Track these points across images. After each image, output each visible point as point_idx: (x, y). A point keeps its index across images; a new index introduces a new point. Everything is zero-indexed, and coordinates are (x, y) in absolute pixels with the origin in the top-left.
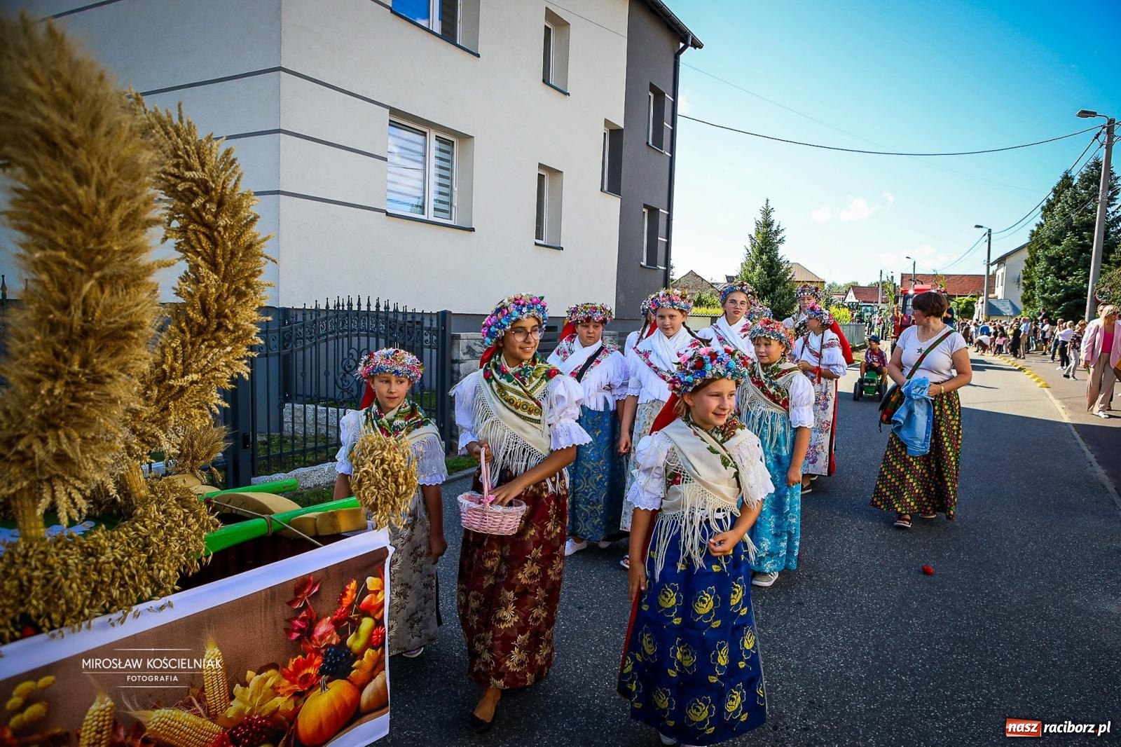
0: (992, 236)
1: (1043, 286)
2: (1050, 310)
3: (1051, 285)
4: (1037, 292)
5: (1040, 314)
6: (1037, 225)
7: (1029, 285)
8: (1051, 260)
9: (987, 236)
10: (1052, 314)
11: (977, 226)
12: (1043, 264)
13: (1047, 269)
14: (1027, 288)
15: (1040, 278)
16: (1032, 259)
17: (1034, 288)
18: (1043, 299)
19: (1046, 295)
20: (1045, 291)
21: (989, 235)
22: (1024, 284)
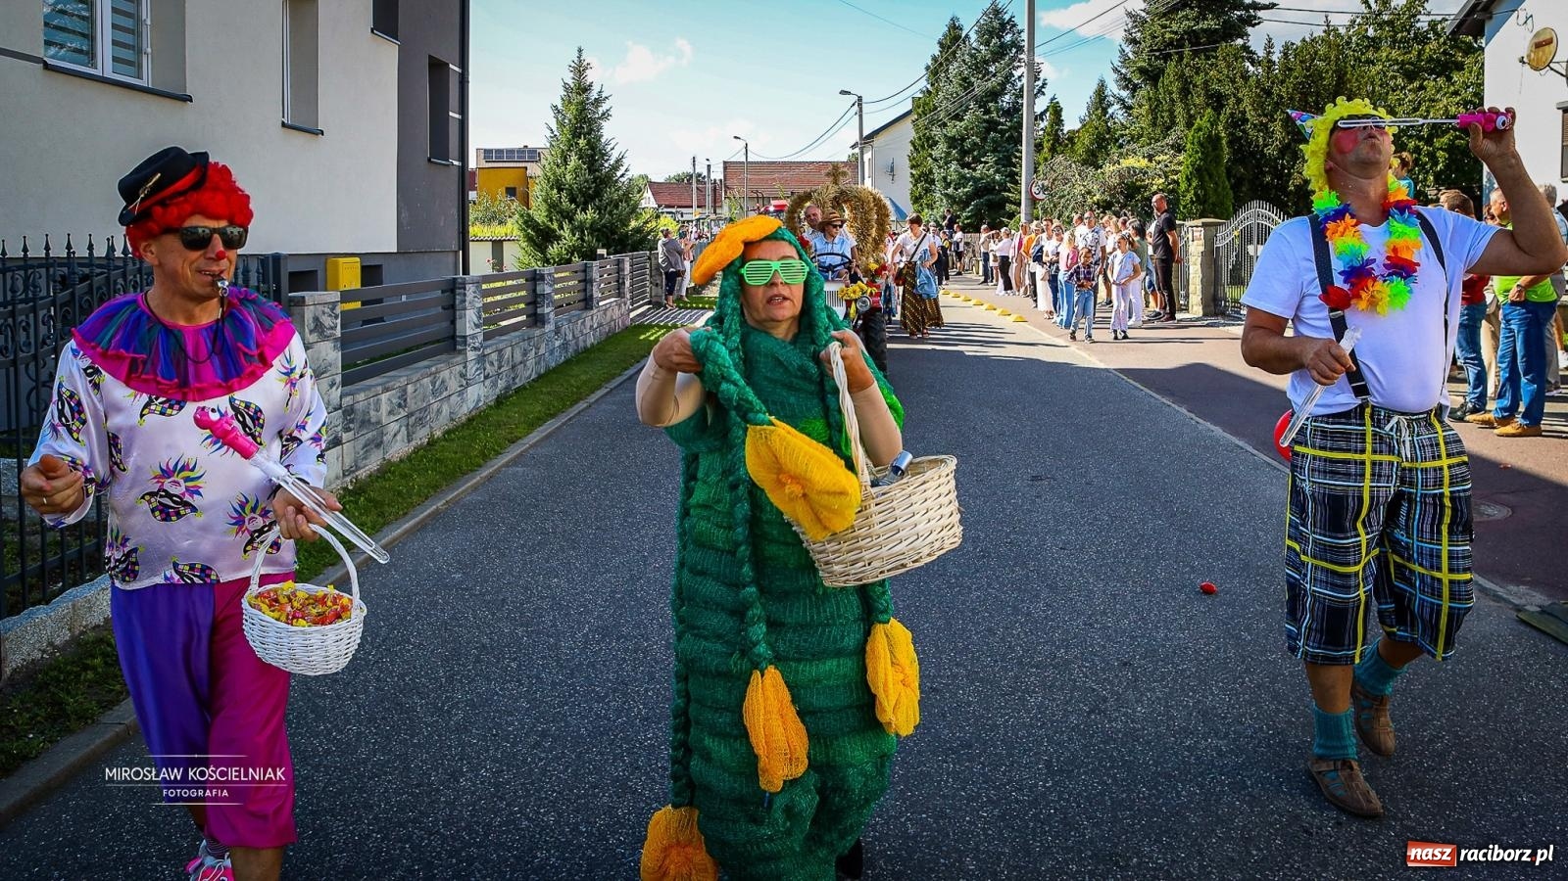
0: (864, 106)
1: (945, 178)
2: (956, 211)
3: (954, 177)
4: (939, 185)
5: (944, 218)
6: (922, 92)
7: (920, 176)
8: (952, 142)
9: (856, 107)
10: (959, 217)
11: (844, 92)
12: (941, 148)
13: (948, 154)
14: (917, 180)
15: (940, 167)
16: (920, 139)
17: (933, 182)
18: (946, 195)
19: (950, 191)
20: (948, 185)
21: (860, 105)
22: (912, 175)
